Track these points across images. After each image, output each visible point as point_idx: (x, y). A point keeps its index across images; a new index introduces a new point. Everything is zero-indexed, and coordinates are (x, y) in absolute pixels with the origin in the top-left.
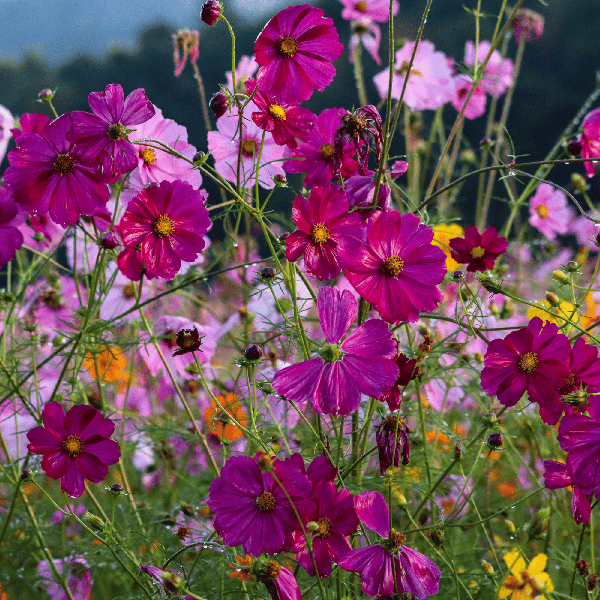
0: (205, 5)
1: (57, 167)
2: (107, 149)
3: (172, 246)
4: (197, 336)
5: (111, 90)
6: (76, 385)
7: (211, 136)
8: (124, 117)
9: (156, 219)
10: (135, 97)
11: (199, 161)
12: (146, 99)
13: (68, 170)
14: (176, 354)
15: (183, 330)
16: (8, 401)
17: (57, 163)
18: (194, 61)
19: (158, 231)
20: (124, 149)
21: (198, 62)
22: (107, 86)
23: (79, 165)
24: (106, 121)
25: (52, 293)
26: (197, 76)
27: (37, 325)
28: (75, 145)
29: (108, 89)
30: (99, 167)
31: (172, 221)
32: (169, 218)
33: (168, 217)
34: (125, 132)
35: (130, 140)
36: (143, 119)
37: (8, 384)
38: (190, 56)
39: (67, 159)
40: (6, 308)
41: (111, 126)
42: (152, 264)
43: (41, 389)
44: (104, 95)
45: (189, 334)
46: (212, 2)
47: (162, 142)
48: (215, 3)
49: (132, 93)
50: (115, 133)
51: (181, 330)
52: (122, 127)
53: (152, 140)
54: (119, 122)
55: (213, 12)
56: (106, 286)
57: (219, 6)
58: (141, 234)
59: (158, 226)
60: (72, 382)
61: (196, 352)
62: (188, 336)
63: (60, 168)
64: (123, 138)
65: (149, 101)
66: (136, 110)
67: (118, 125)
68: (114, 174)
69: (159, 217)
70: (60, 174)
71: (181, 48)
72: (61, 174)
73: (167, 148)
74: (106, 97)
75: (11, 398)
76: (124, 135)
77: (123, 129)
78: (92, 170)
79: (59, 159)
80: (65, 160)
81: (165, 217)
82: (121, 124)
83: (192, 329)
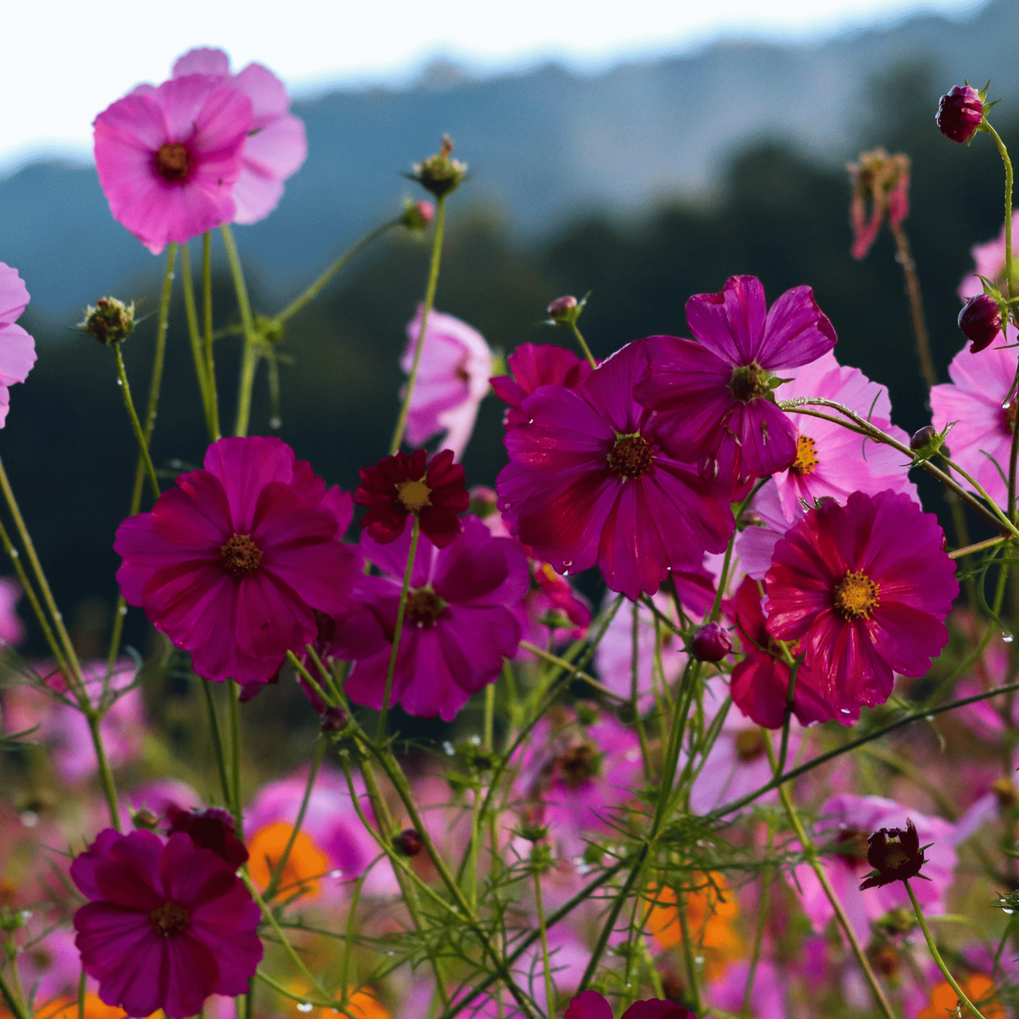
0: (947, 97)
1: (615, 464)
2: (726, 422)
3: (874, 640)
4: (916, 844)
5: (738, 290)
6: (636, 962)
7: (938, 395)
8: (766, 349)
9: (839, 581)
10: (791, 305)
11: (925, 448)
12: (815, 309)
13: (639, 469)
14: (865, 886)
15: (883, 831)
16: (483, 997)
17: (615, 455)
18: (895, 225)
19: (842, 607)
20: (765, 423)
21: (909, 227)
22: (729, 280)
23: (665, 459)
24: (726, 360)
25: (582, 750)
26: (903, 257)
27: (547, 827)
28: (654, 414)
29: (730, 287)
30: (708, 462)
31: (873, 583)
32: (866, 578)
33: (864, 574)
34: (766, 384)
35: (777, 402)
36: (808, 355)
37: (484, 958)
38: (889, 213)
39: (638, 444)
40: (478, 784)
41: (735, 369)
42: (829, 681)
43: (555, 970)
44: (721, 300)
45: (897, 839)
46: (964, 90)
47: (844, 407)
48: (970, 92)
49: (784, 297)
50: (746, 386)
51: (878, 830)
52: (760, 372)
53: (822, 401)
54: (754, 362)
55: (966, 113)
56: (704, 736)
57: (978, 98)
58: (803, 613)
59: (843, 595)
60: (626, 952)
61: (912, 880)
62: (895, 844)
63: (623, 464)
64: (763, 397)
65: (822, 313)
66: (792, 335)
67: (753, 368)
68: (742, 479)
69: (846, 576)
70: (621, 479)
71: (868, 194)
72: (624, 479)
73: (853, 418)
74: (726, 307)
75: (491, 989)
76: (766, 390)
77: (763, 378)
78: (693, 468)
79: (620, 444)
80: (633, 446)
81: (858, 575)
82: (758, 367)
83: (904, 828)
